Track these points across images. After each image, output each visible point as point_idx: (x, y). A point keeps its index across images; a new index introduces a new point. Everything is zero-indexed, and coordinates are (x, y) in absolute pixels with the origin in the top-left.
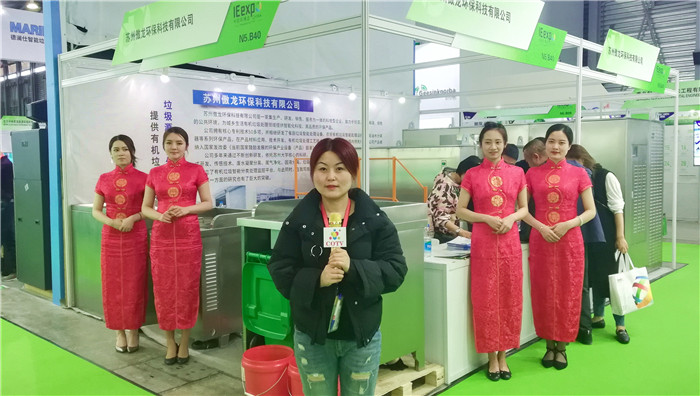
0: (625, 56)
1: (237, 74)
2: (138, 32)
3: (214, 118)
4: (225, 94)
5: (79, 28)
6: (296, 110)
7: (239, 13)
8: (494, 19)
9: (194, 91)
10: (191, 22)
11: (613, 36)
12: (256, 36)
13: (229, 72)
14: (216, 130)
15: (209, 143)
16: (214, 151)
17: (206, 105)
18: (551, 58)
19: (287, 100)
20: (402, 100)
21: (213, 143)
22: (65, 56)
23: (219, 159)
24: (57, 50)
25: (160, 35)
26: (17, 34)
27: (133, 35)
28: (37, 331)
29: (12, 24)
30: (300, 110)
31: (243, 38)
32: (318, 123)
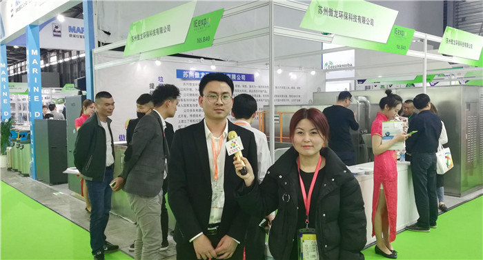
0: (459, 43)
1: (205, 58)
2: (138, 36)
3: (189, 87)
4: (196, 71)
5: (105, 32)
6: (243, 80)
7: (197, 25)
8: (362, 24)
9: (177, 70)
10: (169, 30)
11: (450, 31)
12: (207, 39)
13: (200, 58)
14: (191, 95)
15: (186, 103)
16: (189, 108)
17: (185, 79)
18: (403, 48)
19: (237, 74)
20: (313, 73)
21: (190, 103)
22: (96, 50)
23: (193, 113)
24: (92, 46)
25: (151, 38)
26: (73, 34)
27: (135, 38)
28: (77, 222)
29: (70, 27)
30: (246, 80)
31: (199, 41)
32: (258, 89)
